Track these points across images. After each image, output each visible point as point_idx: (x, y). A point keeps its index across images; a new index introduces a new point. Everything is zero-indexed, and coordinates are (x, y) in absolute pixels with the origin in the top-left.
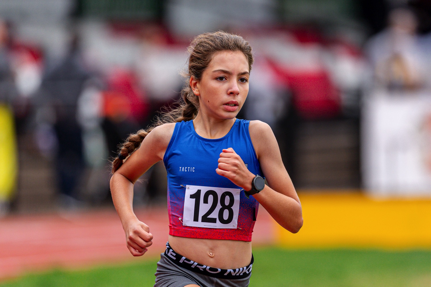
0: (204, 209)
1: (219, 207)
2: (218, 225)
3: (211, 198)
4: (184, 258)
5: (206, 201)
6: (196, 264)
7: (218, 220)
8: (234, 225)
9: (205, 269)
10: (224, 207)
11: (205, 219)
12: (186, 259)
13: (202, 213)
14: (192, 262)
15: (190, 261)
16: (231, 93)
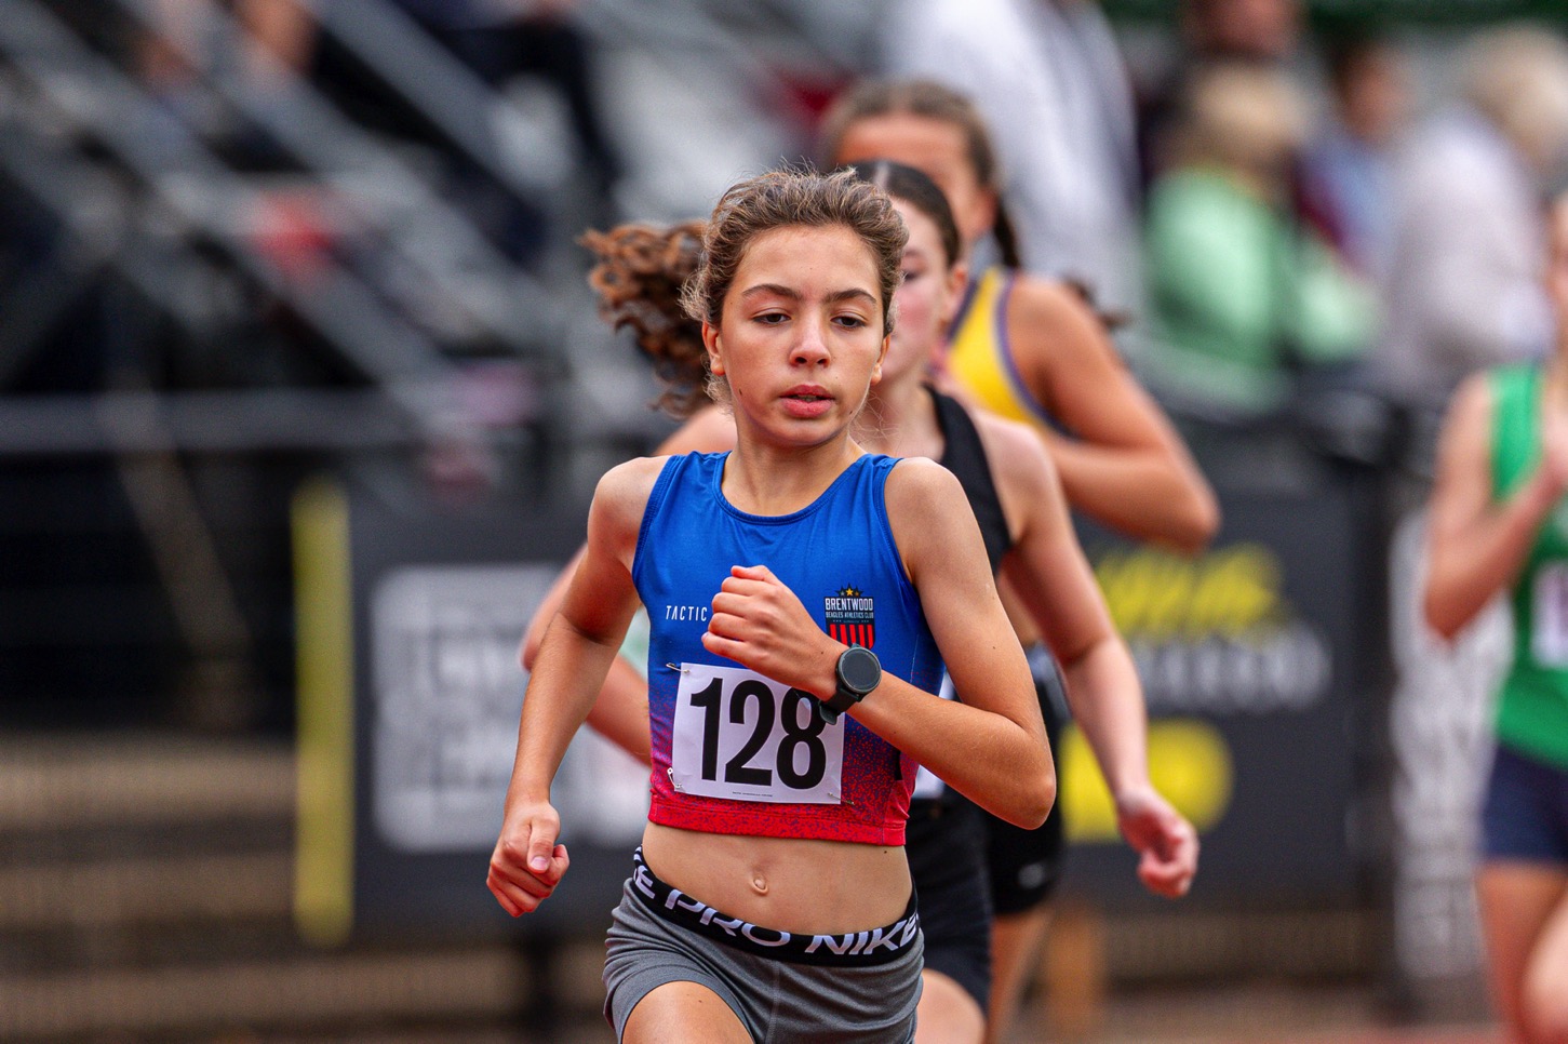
16: (799, 361)
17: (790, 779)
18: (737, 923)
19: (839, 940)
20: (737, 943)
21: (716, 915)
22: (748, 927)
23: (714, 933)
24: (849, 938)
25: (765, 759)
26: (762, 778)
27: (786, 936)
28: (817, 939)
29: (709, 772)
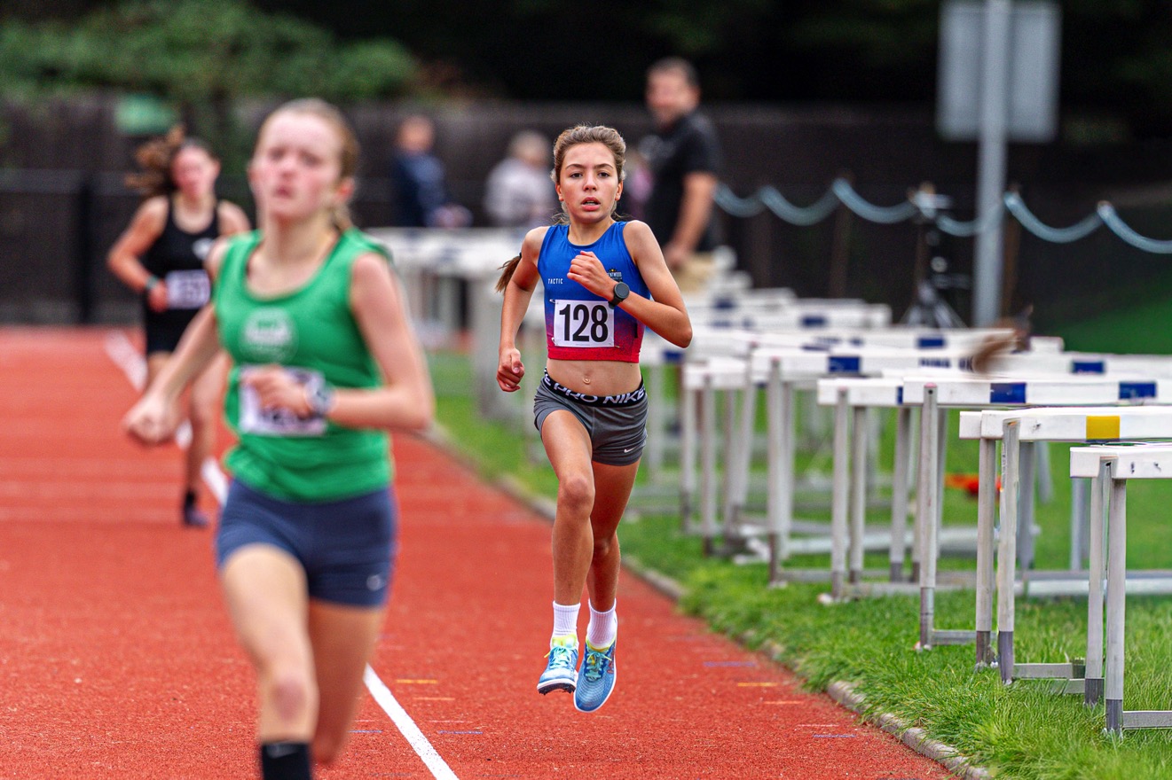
0: (575, 326)
1: (591, 323)
2: (591, 344)
3: (581, 313)
4: (557, 384)
5: (576, 317)
6: (569, 391)
7: (590, 338)
8: (610, 342)
9: (579, 397)
10: (596, 323)
11: (577, 337)
12: (559, 386)
13: (572, 332)
14: (565, 389)
15: (563, 388)
16: (586, 189)
17: (596, 339)
18: (579, 395)
19: (615, 398)
20: (579, 402)
21: (571, 392)
22: (583, 396)
23: (570, 398)
24: (618, 397)
25: (587, 332)
26: (586, 339)
27: (596, 398)
28: (607, 398)
29: (567, 338)
